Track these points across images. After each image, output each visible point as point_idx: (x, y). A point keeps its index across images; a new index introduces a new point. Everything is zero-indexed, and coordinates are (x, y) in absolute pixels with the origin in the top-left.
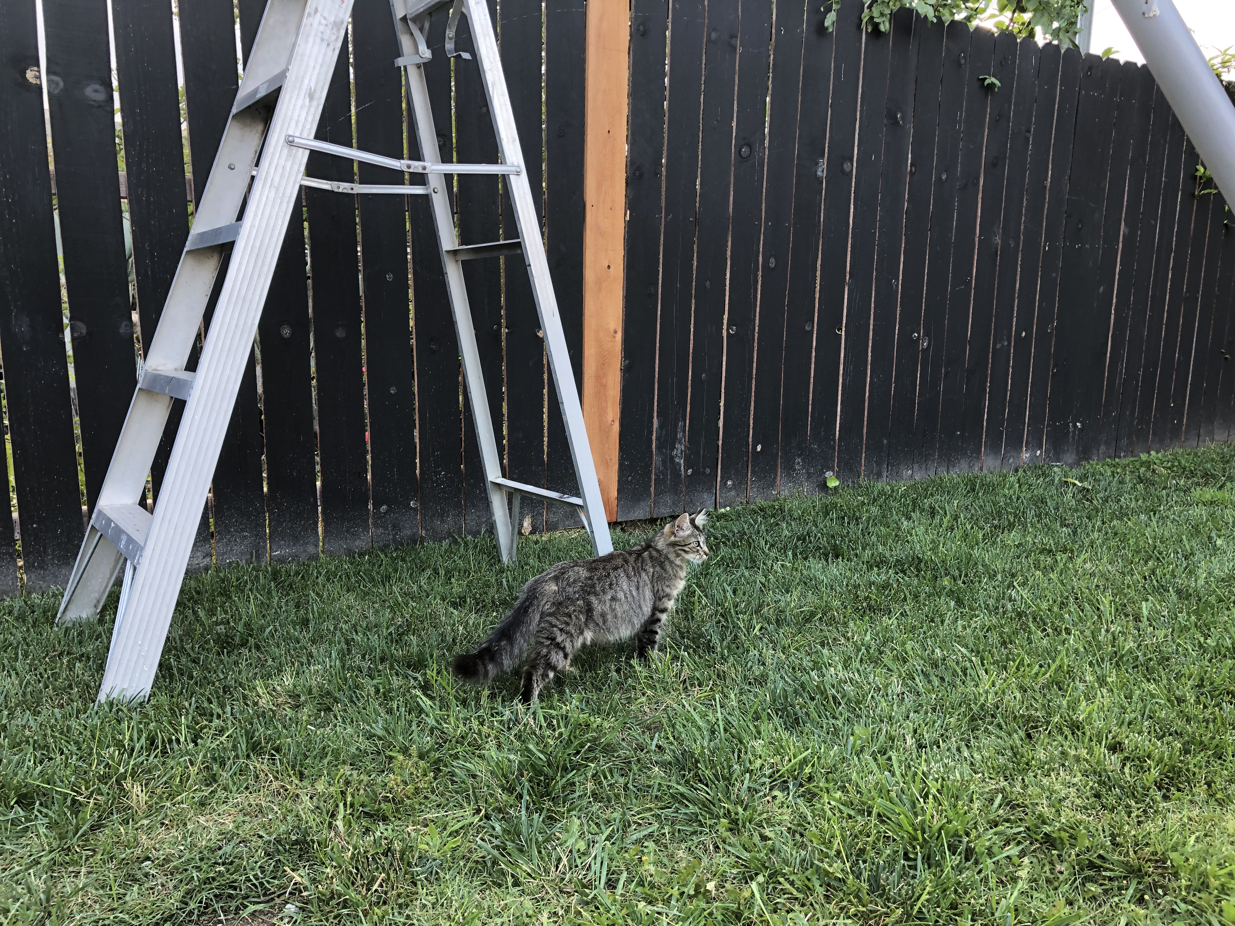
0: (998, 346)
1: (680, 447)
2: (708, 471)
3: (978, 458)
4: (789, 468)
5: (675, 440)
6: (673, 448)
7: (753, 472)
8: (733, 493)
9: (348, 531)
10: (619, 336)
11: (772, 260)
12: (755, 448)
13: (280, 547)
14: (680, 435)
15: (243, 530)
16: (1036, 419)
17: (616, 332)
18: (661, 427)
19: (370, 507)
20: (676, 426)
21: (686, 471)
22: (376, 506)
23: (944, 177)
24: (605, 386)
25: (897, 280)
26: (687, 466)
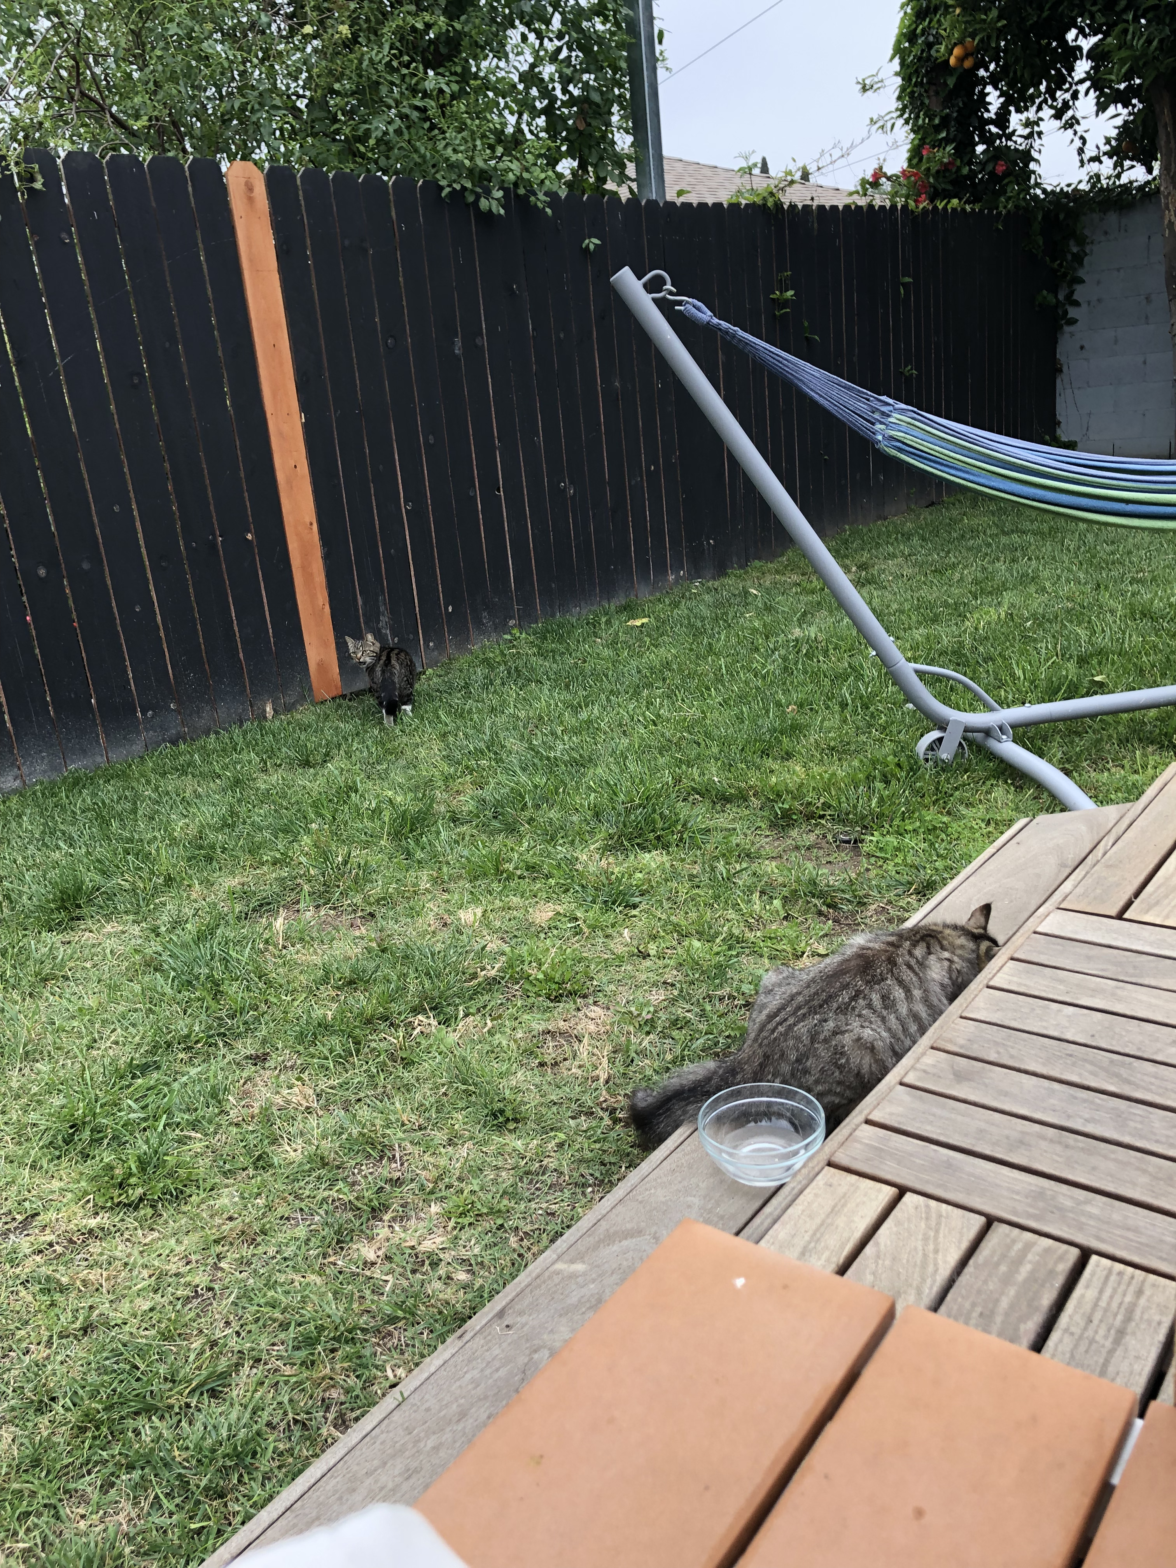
0: (633, 483)
1: (384, 619)
2: (411, 636)
3: (632, 586)
4: (478, 623)
5: (378, 614)
6: (378, 621)
7: (449, 633)
8: (436, 653)
9: (125, 738)
10: (315, 527)
11: (431, 437)
12: (446, 609)
13: (73, 762)
14: (382, 609)
15: (41, 752)
16: (675, 543)
17: (311, 524)
18: (364, 603)
19: (139, 714)
20: (377, 601)
21: (393, 640)
22: (144, 713)
23: (562, 336)
24: (312, 574)
25: (539, 437)
26: (394, 635)
